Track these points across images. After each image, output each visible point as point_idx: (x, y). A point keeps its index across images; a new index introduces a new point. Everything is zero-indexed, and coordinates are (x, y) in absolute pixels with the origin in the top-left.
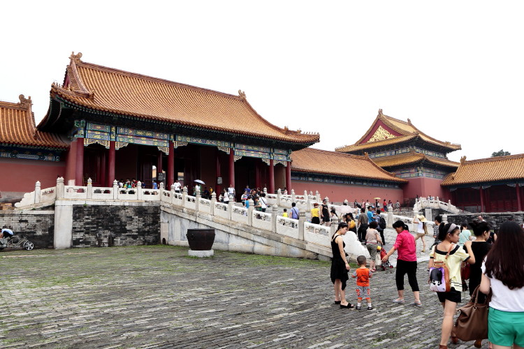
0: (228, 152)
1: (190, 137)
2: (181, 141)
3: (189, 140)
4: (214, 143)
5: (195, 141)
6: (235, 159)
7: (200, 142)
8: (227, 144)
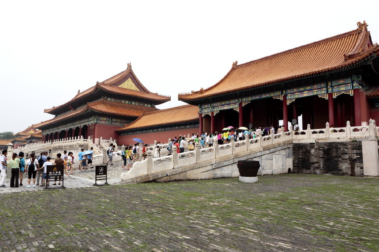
0: (281, 98)
1: (251, 96)
2: (246, 101)
3: (250, 99)
4: (268, 95)
5: (254, 98)
6: (288, 103)
7: (258, 98)
8: (279, 93)
